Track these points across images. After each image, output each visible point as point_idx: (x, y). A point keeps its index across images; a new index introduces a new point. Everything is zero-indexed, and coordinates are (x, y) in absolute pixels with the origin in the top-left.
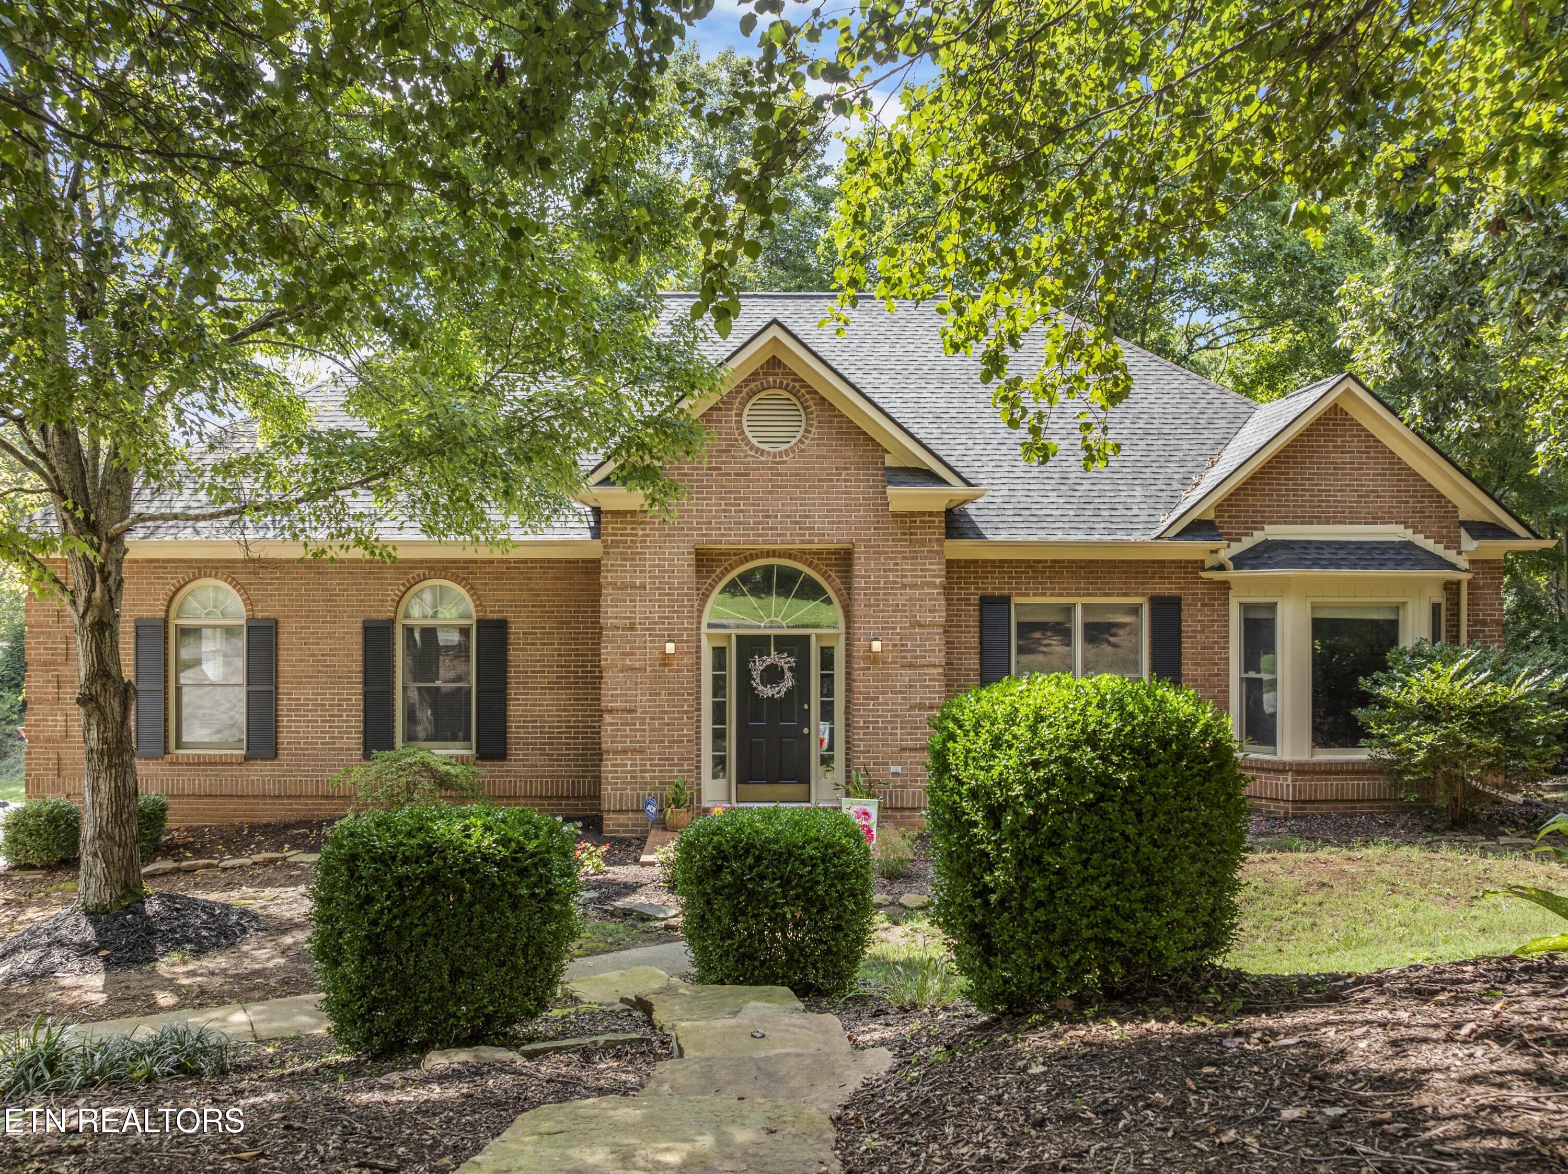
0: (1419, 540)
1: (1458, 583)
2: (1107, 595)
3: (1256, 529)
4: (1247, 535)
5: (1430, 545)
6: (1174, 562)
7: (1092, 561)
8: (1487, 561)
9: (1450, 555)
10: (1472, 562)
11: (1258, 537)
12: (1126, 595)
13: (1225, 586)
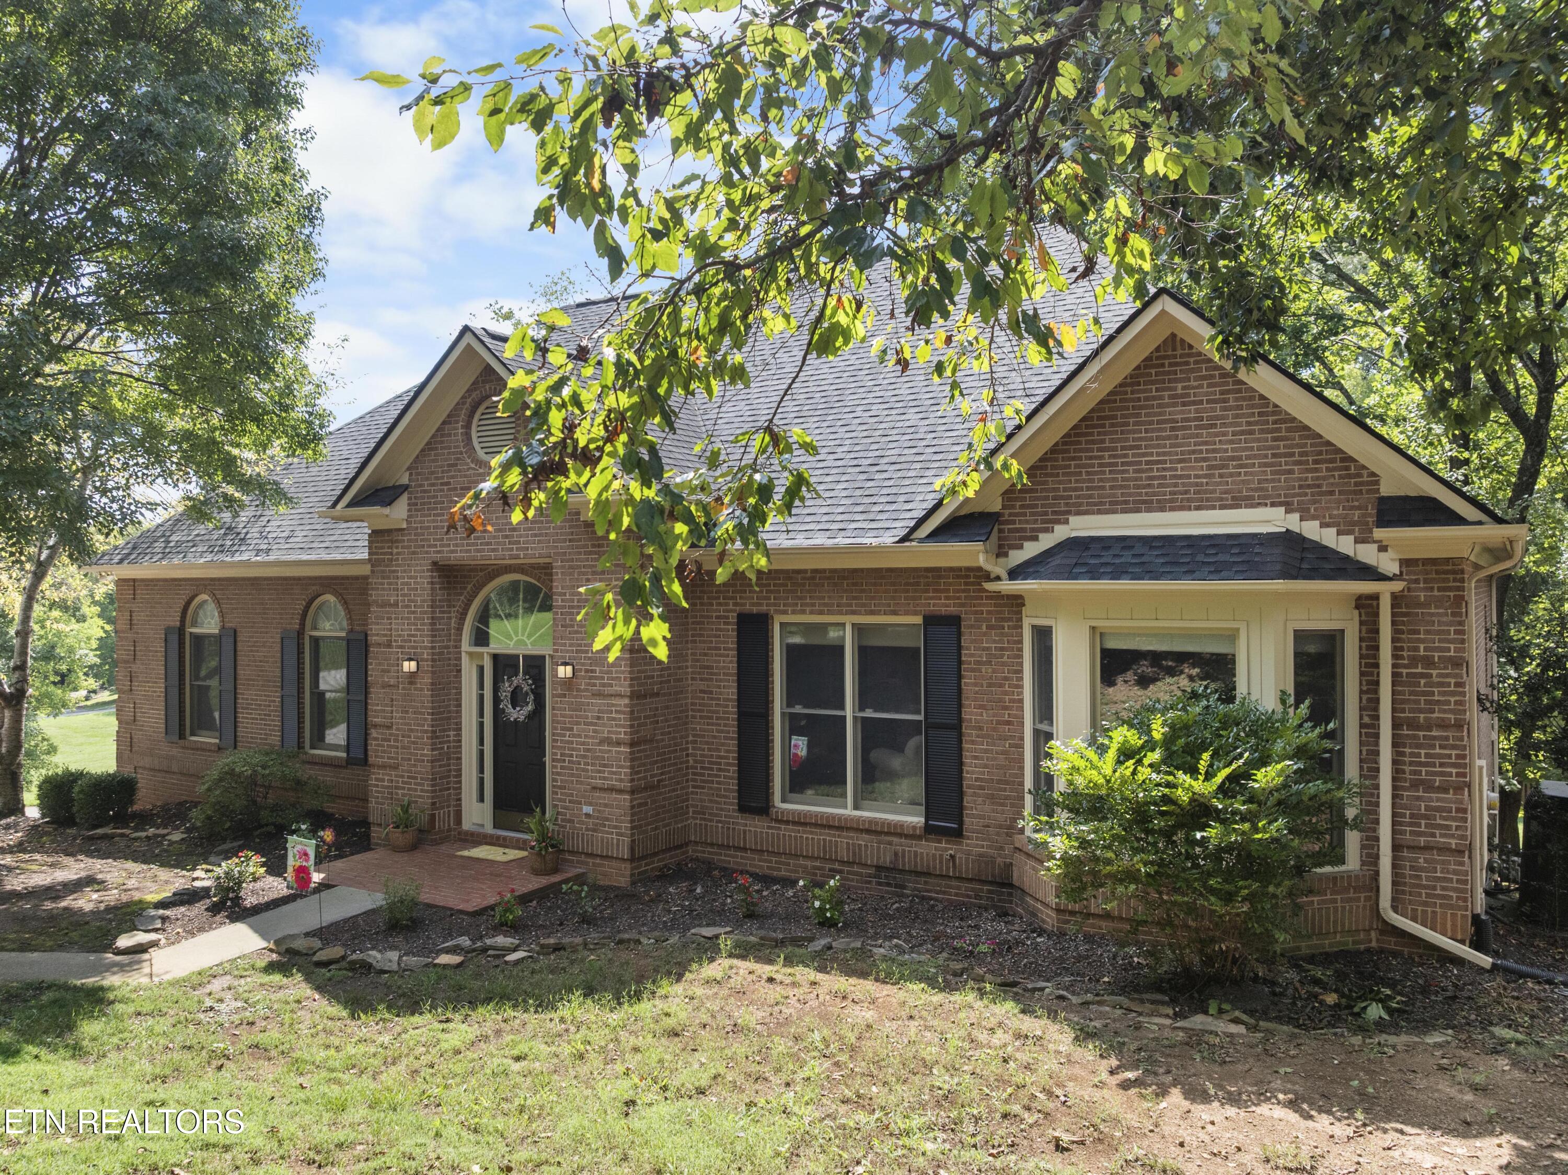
0: (1311, 530)
1: (1376, 597)
2: (872, 613)
3: (1059, 522)
4: (1046, 530)
5: (1329, 537)
6: (951, 569)
7: (855, 571)
8: (1433, 561)
9: (1367, 554)
10: (1406, 563)
11: (1061, 533)
12: (895, 613)
13: (1017, 602)
